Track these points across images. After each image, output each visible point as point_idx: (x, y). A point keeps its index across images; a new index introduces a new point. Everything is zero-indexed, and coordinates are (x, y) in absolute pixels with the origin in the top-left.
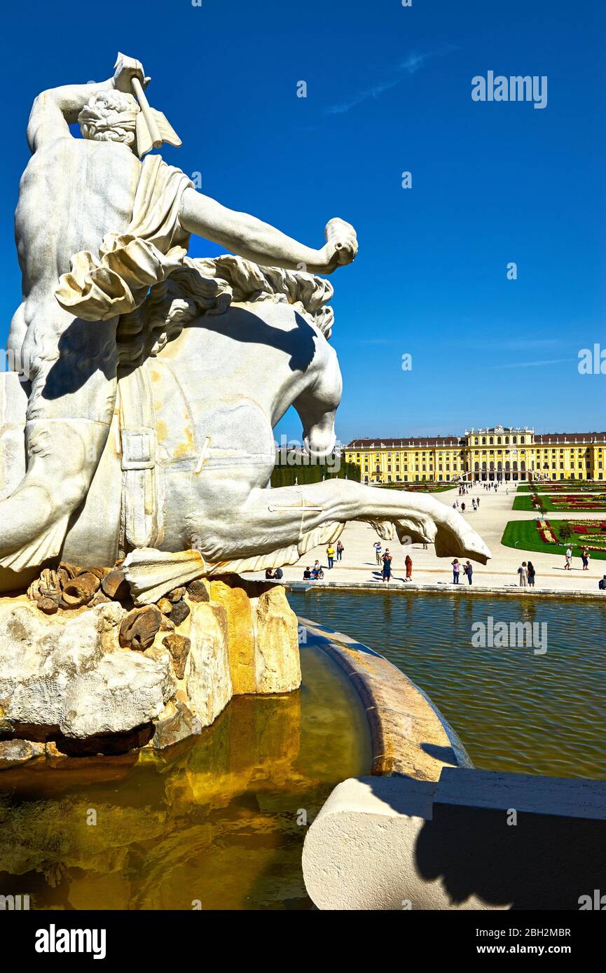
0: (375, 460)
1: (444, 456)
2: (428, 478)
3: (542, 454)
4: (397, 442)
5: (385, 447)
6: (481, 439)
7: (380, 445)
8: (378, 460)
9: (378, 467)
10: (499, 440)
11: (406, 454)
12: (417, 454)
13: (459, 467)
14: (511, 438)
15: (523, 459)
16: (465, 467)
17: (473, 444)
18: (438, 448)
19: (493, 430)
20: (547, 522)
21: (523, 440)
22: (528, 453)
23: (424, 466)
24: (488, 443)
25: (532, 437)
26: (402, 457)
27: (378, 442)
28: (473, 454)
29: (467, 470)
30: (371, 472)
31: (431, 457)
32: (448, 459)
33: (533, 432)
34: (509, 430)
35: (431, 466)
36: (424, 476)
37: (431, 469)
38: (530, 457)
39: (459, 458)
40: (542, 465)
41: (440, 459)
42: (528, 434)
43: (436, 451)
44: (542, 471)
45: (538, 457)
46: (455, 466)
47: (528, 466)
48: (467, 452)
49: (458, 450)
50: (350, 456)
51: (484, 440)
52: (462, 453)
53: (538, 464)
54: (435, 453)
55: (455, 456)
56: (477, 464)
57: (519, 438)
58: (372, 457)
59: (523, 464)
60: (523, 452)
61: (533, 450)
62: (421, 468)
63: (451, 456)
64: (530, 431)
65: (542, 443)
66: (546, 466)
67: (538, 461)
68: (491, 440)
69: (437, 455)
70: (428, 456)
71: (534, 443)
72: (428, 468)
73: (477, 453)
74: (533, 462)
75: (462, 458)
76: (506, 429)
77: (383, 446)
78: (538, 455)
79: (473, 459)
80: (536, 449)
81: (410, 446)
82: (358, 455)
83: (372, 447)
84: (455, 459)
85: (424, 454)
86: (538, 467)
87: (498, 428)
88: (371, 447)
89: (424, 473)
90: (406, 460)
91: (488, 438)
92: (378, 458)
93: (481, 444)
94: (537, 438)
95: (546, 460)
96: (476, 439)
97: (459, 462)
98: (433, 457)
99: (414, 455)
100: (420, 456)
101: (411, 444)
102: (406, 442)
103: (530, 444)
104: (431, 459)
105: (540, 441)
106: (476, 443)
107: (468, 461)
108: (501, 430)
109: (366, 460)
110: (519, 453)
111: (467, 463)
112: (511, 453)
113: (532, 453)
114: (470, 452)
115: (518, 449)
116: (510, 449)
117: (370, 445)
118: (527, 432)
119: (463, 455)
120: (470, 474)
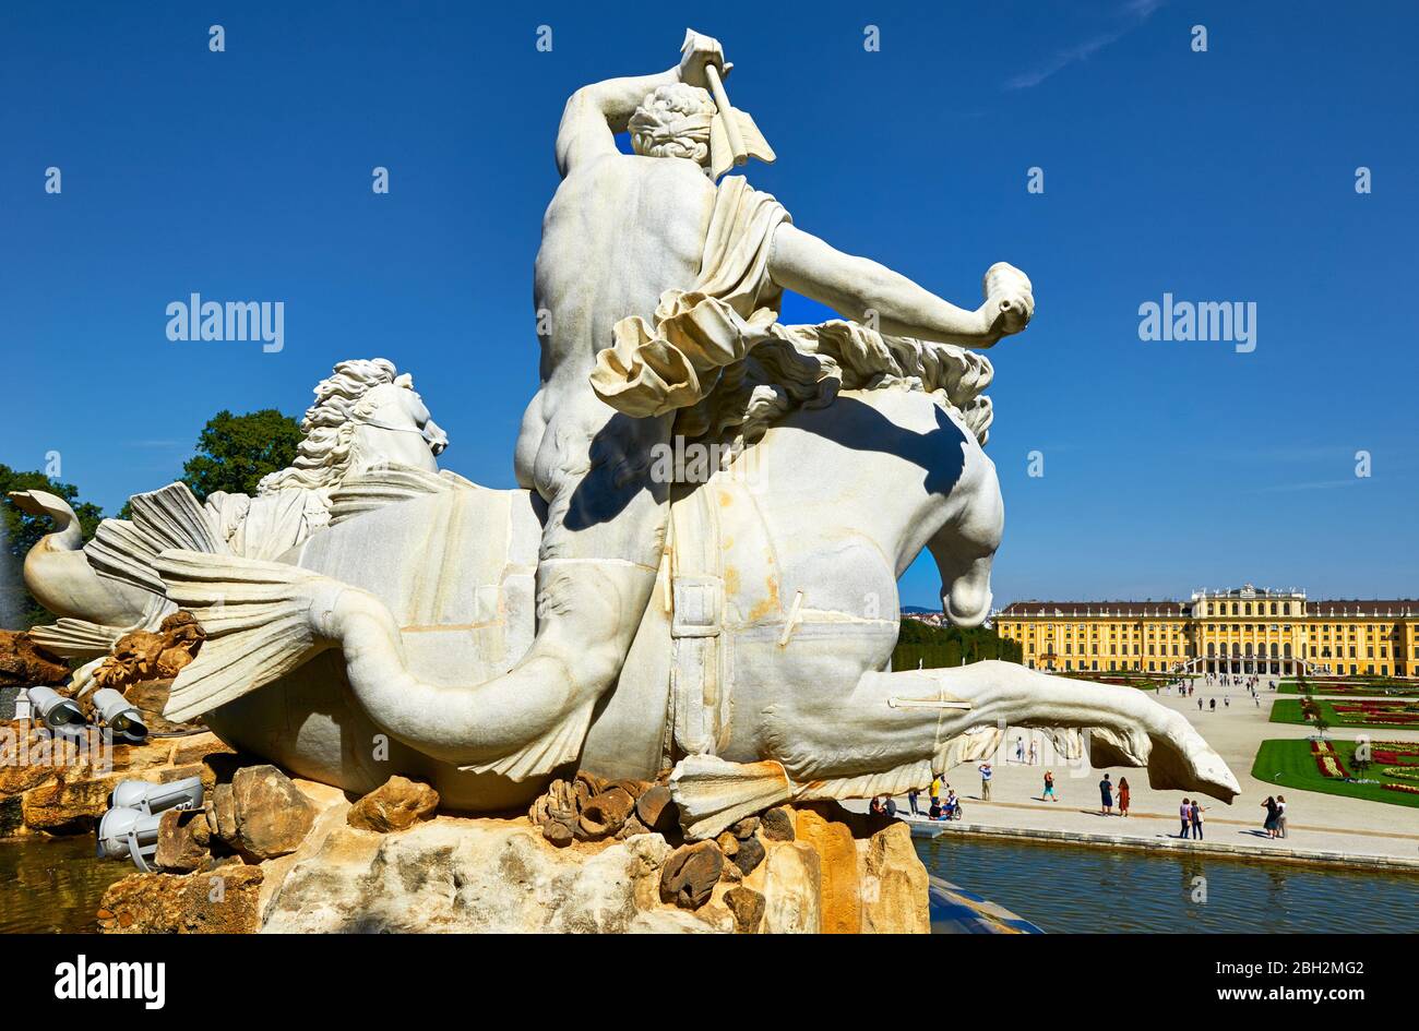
0: (1044, 636)
1: (1158, 632)
2: (1130, 667)
3: (1320, 632)
4: (1082, 608)
5: (1062, 615)
6: (1217, 605)
7: (1053, 612)
8: (1050, 635)
9: (1050, 647)
10: (1248, 608)
11: (1095, 628)
12: (1113, 628)
13: (1182, 650)
14: (1268, 605)
15: (1288, 640)
16: (1192, 650)
17: (1205, 615)
18: (1148, 619)
19: (1238, 592)
20: (1328, 744)
21: (1287, 609)
22: (1297, 630)
24: (1229, 613)
25: (1302, 605)
26: (1089, 632)
27: (1050, 607)
28: (1205, 629)
29: (1195, 656)
30: (1039, 654)
31: (1136, 633)
32: (1163, 637)
33: (1304, 596)
34: (1264, 593)
35: (1136, 647)
36: (1125, 663)
37: (1136, 652)
38: (1301, 637)
39: (1182, 636)
40: (1320, 650)
41: (1152, 636)
42: (1296, 599)
43: (1144, 623)
44: (1320, 660)
45: (1313, 638)
46: (1175, 649)
47: (1297, 654)
48: (1195, 626)
49: (1179, 623)
50: (1006, 628)
51: (1223, 608)
52: (1186, 628)
53: (1314, 650)
54: (1142, 626)
55: (1176, 633)
56: (1211, 646)
57: (1281, 605)
58: (1041, 632)
59: (1288, 648)
60: (1287, 629)
61: (1303, 626)
62: (1119, 650)
63: (1169, 632)
64: (1300, 596)
65: (1319, 615)
66: (1327, 653)
67: (1314, 643)
69: (1146, 630)
70: (1130, 631)
71: (1306, 615)
72: (1131, 650)
73: (1211, 628)
74: (1304, 645)
75: (1187, 636)
76: (1258, 592)
77: (1058, 614)
78: (1313, 634)
79: (1205, 638)
80: (1309, 624)
81: (1102, 615)
82: (1019, 627)
83: (1042, 614)
84: (1175, 637)
85: (1125, 628)
86: (1314, 652)
87: (1246, 589)
88: (1039, 615)
89: (1124, 658)
90: (1095, 636)
91: (1229, 605)
92: (1050, 632)
93: (1217, 613)
94: (1311, 607)
95: (1326, 643)
96: (1210, 605)
97: (1182, 642)
98: (1139, 632)
99: (1108, 629)
100: (1119, 632)
101: (1104, 612)
102: (1096, 607)
103: (1300, 616)
104: (1136, 636)
105: (1316, 612)
106: (1210, 612)
107: (1198, 642)
108: (1251, 593)
109: (1032, 635)
110: (1281, 630)
111: (1195, 644)
112: (1268, 630)
113: (1304, 630)
114: (1201, 626)
115: (1279, 624)
116: (1265, 624)
117: (1038, 612)
118: (1294, 596)
119: (1189, 630)
120: (1201, 662)
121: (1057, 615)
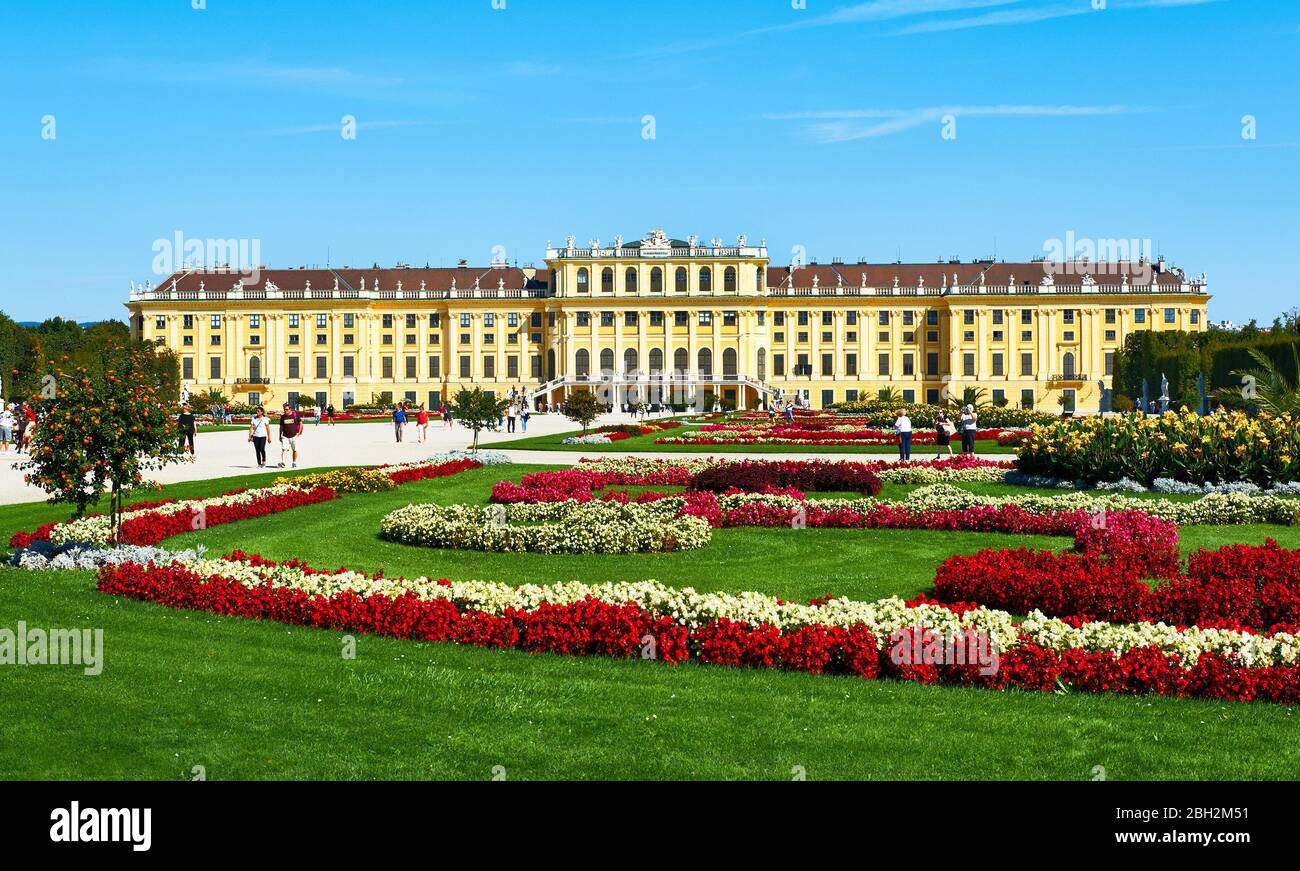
0: (243, 340)
1: (477, 330)
3: (791, 326)
4: (322, 279)
5: (280, 295)
6: (596, 273)
7: (263, 289)
8: (255, 340)
9: (255, 364)
10: (656, 279)
11: (349, 322)
12: (387, 321)
13: (525, 367)
14: (694, 272)
15: (731, 342)
16: (544, 367)
17: (572, 291)
18: (458, 303)
19: (636, 245)
21: (730, 278)
22: (749, 322)
23: (411, 364)
24: (620, 288)
25: (760, 271)
26: (337, 330)
28: (572, 322)
29: (551, 377)
30: (231, 381)
31: (434, 331)
32: (489, 339)
33: (764, 253)
34: (685, 245)
35: (434, 362)
36: (411, 395)
37: (434, 373)
38: (754, 337)
39: (526, 337)
40: (791, 362)
41: (465, 339)
42: (748, 259)
43: (451, 312)
44: (791, 384)
45: (779, 337)
46: (513, 363)
47: (747, 369)
48: (552, 318)
49: (522, 311)
50: (161, 325)
51: (607, 279)
52: (536, 320)
53: (779, 361)
54: (446, 317)
55: (513, 331)
56: (583, 357)
57: (719, 272)
58: (237, 330)
59: (730, 357)
60: (730, 320)
61: (761, 314)
62: (399, 368)
63: (501, 329)
64: (755, 253)
65: (791, 292)
66: (804, 367)
67: (779, 348)
68: (631, 278)
69: (455, 325)
70: (423, 329)
71: (766, 291)
72: (423, 367)
73: (583, 319)
74: (761, 353)
75: (536, 338)
76: (676, 244)
77: (273, 292)
78: (779, 329)
79: (572, 338)
80: (772, 310)
81: (364, 294)
82: (188, 322)
83: (237, 294)
84: (513, 338)
85: (411, 321)
86: (779, 370)
87: (652, 239)
88: (230, 295)
89: (410, 385)
90: (349, 339)
91: (620, 272)
92: (255, 332)
93: (596, 288)
94: (776, 277)
95: (803, 348)
96: (583, 272)
97: (526, 350)
98: (440, 331)
99: (378, 323)
100: (400, 329)
101: (370, 287)
102: (351, 279)
103: (756, 293)
104: (434, 339)
105: (786, 286)
106: (583, 287)
107: (556, 349)
108: (660, 244)
109: (216, 340)
110: (719, 321)
111: (551, 353)
112: (694, 321)
113: (761, 323)
114: (563, 316)
115: (713, 309)
116: (689, 309)
117: (230, 288)
118: (743, 252)
119: (539, 326)
120: (563, 388)
121: (270, 295)
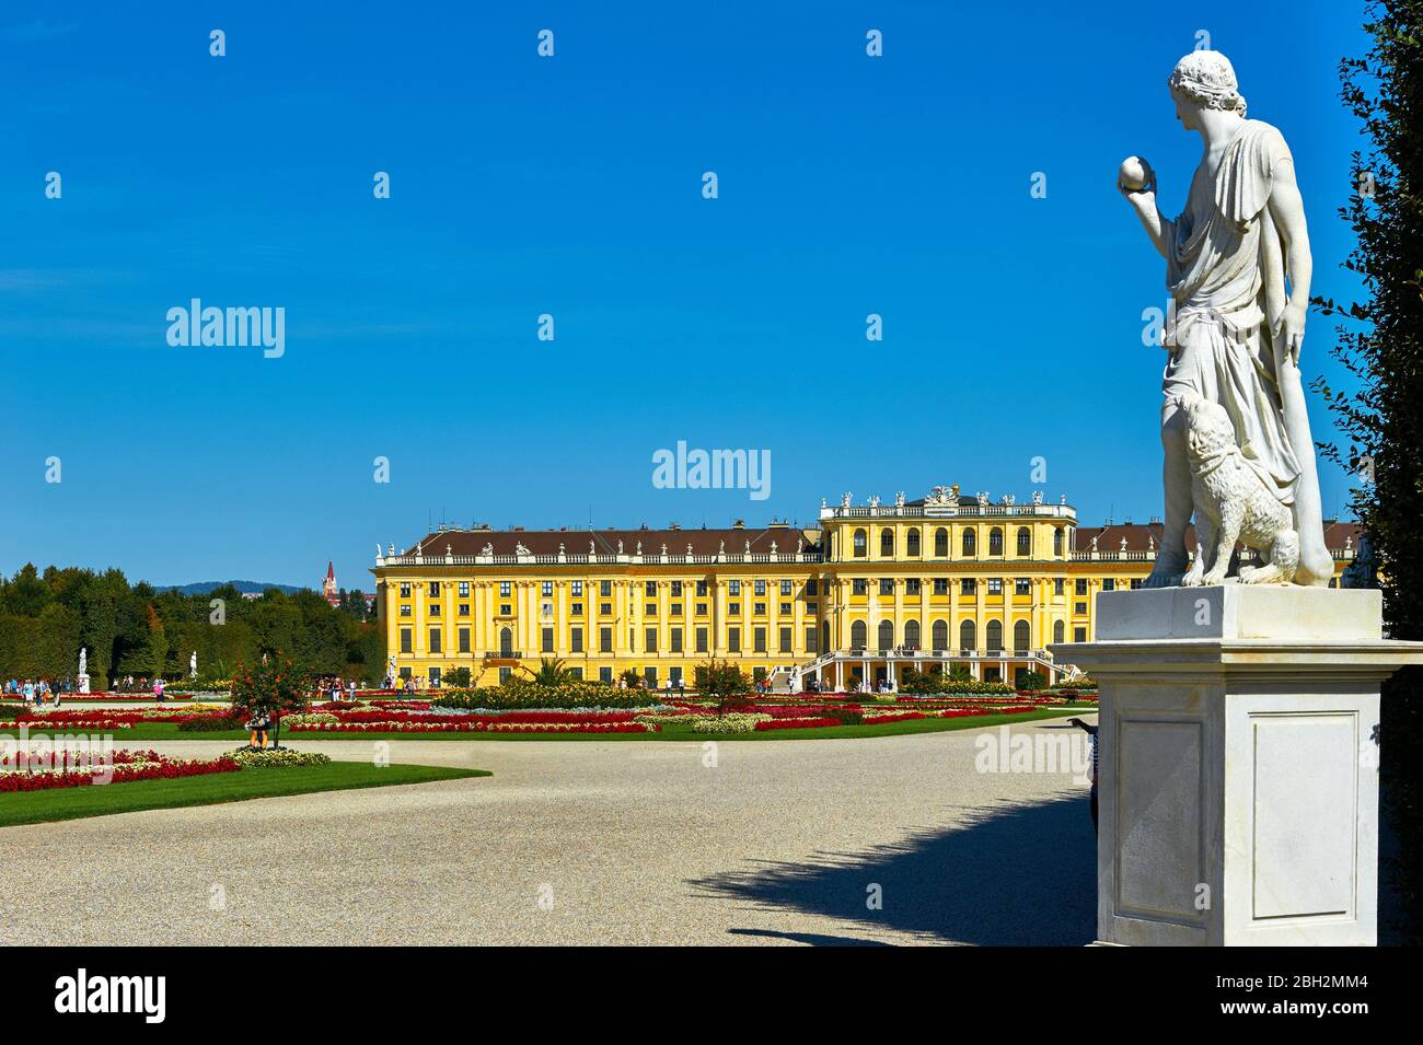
0: (493, 610)
1: (748, 599)
4: (577, 542)
5: (532, 560)
6: (875, 534)
7: (513, 552)
8: (506, 609)
9: (506, 636)
10: (942, 540)
11: (606, 589)
12: (651, 590)
13: (799, 640)
14: (983, 533)
15: (1024, 614)
16: (819, 640)
17: (848, 556)
18: (726, 569)
19: (920, 504)
21: (1024, 540)
22: (1043, 591)
23: (677, 636)
24: (901, 552)
25: (1059, 533)
26: (593, 598)
27: (505, 543)
28: (847, 590)
29: (826, 649)
30: (480, 655)
31: (702, 600)
32: (760, 609)
33: (1065, 513)
34: (974, 503)
35: (701, 635)
37: (701, 647)
38: (1052, 607)
39: (800, 607)
41: (734, 609)
42: (1045, 519)
43: (719, 578)
45: (1080, 608)
46: (786, 636)
47: (1040, 645)
48: (826, 583)
49: (795, 577)
50: (405, 593)
51: (888, 541)
52: (810, 588)
53: (1080, 635)
54: (715, 586)
55: (786, 600)
56: (859, 629)
57: (1011, 534)
58: (486, 600)
59: (1022, 630)
60: (1023, 589)
61: (1060, 582)
62: (664, 641)
63: (773, 597)
64: (1053, 511)
65: (1096, 556)
67: (1081, 621)
68: (914, 540)
69: (722, 592)
70: (690, 597)
71: (1067, 556)
72: (690, 640)
73: (860, 587)
74: (1060, 625)
75: (812, 608)
76: (964, 502)
77: (525, 557)
78: (1081, 598)
79: (848, 609)
80: (1073, 577)
81: (623, 559)
82: (435, 590)
83: (485, 558)
84: (786, 609)
85: (677, 589)
87: (937, 494)
88: (480, 560)
89: (675, 660)
90: (606, 609)
91: (901, 533)
92: (506, 602)
93: (875, 554)
94: (1078, 539)
96: (860, 534)
97: (801, 619)
98: (707, 600)
99: (640, 593)
100: (664, 597)
101: (631, 551)
102: (609, 541)
103: (1053, 558)
104: (702, 609)
105: (1090, 551)
106: (860, 551)
107: (831, 618)
108: (946, 503)
109: (465, 610)
110: (1010, 590)
111: (826, 624)
112: (982, 590)
113: (1059, 592)
114: (838, 583)
115: (1005, 576)
116: (977, 576)
117: (478, 552)
118: (1040, 510)
119: (815, 593)
120: (833, 665)
121: (522, 560)
